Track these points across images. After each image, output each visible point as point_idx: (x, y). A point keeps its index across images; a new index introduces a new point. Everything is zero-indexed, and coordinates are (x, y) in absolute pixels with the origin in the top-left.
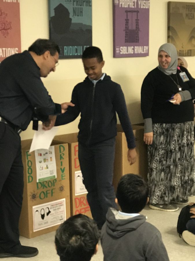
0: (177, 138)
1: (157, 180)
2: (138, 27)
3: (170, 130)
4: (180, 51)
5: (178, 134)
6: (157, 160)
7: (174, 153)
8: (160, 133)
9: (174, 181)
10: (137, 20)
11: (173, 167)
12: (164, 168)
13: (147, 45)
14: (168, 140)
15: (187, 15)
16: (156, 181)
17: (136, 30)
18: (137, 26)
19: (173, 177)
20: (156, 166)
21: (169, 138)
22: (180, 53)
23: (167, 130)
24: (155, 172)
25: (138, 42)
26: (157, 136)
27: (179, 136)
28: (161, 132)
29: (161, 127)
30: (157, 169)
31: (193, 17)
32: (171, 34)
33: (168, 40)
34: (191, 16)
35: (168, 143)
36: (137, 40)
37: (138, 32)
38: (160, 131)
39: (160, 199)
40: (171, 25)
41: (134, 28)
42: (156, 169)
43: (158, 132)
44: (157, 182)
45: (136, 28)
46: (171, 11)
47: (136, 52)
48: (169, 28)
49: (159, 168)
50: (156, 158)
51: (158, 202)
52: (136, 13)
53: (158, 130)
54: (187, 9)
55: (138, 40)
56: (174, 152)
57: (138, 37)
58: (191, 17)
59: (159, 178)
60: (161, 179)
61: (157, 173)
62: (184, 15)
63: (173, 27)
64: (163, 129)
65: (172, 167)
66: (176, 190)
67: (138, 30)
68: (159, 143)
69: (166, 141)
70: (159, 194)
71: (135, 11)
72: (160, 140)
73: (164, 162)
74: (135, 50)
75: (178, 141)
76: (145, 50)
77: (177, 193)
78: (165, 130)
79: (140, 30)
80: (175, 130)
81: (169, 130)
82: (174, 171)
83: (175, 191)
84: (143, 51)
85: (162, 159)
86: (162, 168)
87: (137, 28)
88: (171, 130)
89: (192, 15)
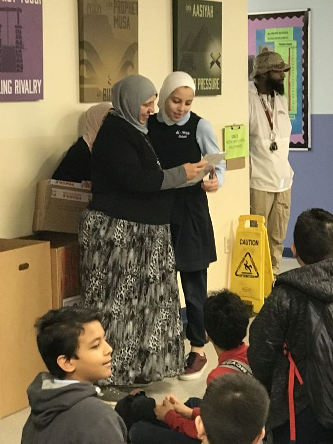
0: (159, 256)
1: (118, 337)
2: (21, 42)
3: (147, 239)
4: (104, 89)
5: (160, 248)
6: (122, 298)
7: (153, 285)
8: (127, 243)
9: (148, 341)
10: (18, 27)
11: (150, 311)
12: (133, 313)
13: (40, 77)
14: (143, 258)
15: (116, 20)
16: (116, 338)
17: (17, 47)
18: (19, 40)
19: (147, 332)
20: (119, 310)
21: (144, 254)
22: (104, 95)
23: (141, 239)
24: (116, 322)
25: (22, 72)
26: (122, 250)
27: (162, 254)
28: (130, 243)
29: (129, 231)
30: (121, 314)
31: (129, 25)
32: (85, 57)
33: (80, 67)
34: (125, 22)
35: (143, 264)
36: (18, 66)
37: (21, 51)
38: (129, 240)
39: (118, 375)
40: (85, 39)
41: (13, 43)
42: (119, 315)
43: (125, 241)
44: (117, 340)
45: (17, 42)
46: (85, 12)
47: (17, 92)
48: (82, 44)
49: (124, 314)
50: (119, 294)
51: (112, 381)
52: (15, 13)
53: (125, 238)
54: (116, 9)
55: (22, 67)
56: (152, 283)
57: (22, 61)
58: (124, 24)
59: (123, 333)
60: (125, 335)
61: (119, 322)
62: (111, 21)
63: (88, 43)
64: (132, 237)
65: (147, 311)
66: (150, 358)
67: (20, 46)
68: (126, 264)
69: (138, 261)
70: (118, 366)
71: (13, 10)
72: (127, 257)
73: (135, 302)
74: (16, 87)
75: (160, 262)
76: (35, 87)
77: (150, 365)
78: (137, 238)
79: (25, 47)
80: (155, 240)
81: (145, 239)
82: (151, 320)
83: (148, 360)
84: (32, 90)
85: (132, 296)
86: (129, 312)
87: (19, 43)
88: (149, 240)
89: (126, 20)
